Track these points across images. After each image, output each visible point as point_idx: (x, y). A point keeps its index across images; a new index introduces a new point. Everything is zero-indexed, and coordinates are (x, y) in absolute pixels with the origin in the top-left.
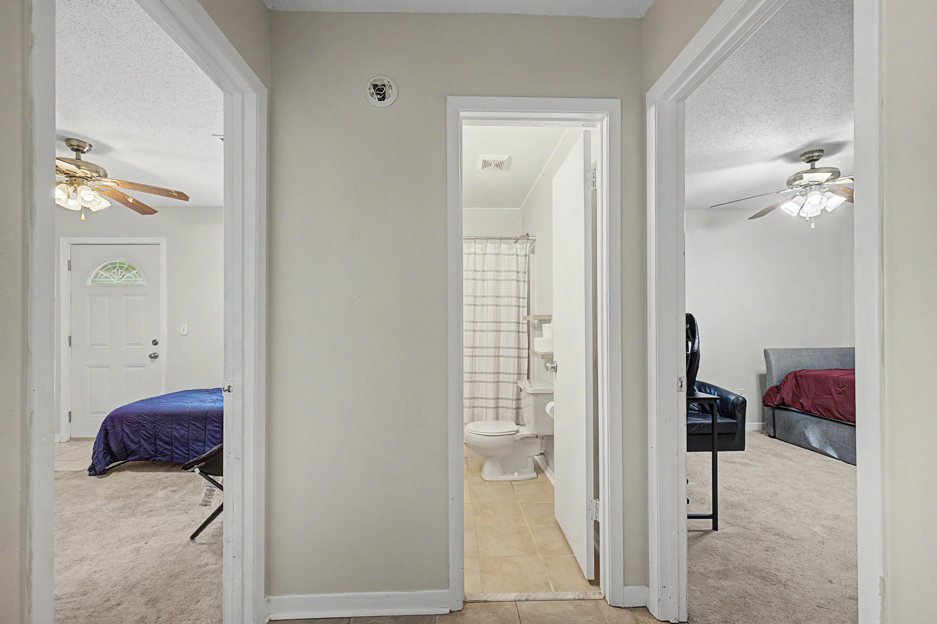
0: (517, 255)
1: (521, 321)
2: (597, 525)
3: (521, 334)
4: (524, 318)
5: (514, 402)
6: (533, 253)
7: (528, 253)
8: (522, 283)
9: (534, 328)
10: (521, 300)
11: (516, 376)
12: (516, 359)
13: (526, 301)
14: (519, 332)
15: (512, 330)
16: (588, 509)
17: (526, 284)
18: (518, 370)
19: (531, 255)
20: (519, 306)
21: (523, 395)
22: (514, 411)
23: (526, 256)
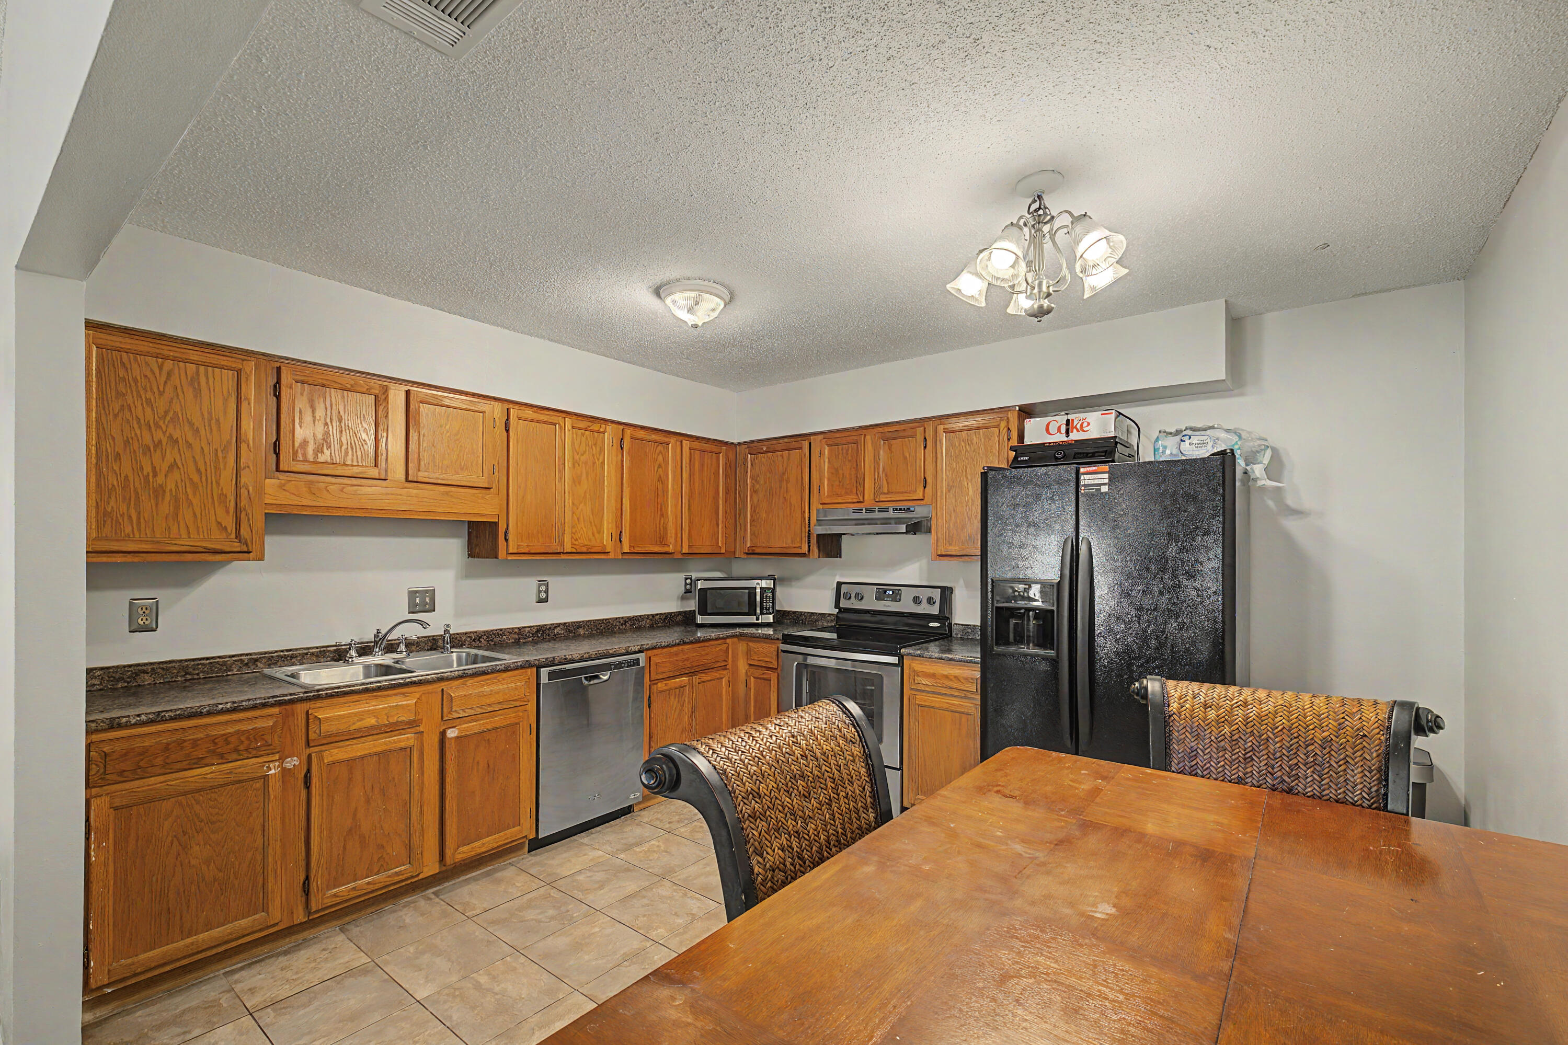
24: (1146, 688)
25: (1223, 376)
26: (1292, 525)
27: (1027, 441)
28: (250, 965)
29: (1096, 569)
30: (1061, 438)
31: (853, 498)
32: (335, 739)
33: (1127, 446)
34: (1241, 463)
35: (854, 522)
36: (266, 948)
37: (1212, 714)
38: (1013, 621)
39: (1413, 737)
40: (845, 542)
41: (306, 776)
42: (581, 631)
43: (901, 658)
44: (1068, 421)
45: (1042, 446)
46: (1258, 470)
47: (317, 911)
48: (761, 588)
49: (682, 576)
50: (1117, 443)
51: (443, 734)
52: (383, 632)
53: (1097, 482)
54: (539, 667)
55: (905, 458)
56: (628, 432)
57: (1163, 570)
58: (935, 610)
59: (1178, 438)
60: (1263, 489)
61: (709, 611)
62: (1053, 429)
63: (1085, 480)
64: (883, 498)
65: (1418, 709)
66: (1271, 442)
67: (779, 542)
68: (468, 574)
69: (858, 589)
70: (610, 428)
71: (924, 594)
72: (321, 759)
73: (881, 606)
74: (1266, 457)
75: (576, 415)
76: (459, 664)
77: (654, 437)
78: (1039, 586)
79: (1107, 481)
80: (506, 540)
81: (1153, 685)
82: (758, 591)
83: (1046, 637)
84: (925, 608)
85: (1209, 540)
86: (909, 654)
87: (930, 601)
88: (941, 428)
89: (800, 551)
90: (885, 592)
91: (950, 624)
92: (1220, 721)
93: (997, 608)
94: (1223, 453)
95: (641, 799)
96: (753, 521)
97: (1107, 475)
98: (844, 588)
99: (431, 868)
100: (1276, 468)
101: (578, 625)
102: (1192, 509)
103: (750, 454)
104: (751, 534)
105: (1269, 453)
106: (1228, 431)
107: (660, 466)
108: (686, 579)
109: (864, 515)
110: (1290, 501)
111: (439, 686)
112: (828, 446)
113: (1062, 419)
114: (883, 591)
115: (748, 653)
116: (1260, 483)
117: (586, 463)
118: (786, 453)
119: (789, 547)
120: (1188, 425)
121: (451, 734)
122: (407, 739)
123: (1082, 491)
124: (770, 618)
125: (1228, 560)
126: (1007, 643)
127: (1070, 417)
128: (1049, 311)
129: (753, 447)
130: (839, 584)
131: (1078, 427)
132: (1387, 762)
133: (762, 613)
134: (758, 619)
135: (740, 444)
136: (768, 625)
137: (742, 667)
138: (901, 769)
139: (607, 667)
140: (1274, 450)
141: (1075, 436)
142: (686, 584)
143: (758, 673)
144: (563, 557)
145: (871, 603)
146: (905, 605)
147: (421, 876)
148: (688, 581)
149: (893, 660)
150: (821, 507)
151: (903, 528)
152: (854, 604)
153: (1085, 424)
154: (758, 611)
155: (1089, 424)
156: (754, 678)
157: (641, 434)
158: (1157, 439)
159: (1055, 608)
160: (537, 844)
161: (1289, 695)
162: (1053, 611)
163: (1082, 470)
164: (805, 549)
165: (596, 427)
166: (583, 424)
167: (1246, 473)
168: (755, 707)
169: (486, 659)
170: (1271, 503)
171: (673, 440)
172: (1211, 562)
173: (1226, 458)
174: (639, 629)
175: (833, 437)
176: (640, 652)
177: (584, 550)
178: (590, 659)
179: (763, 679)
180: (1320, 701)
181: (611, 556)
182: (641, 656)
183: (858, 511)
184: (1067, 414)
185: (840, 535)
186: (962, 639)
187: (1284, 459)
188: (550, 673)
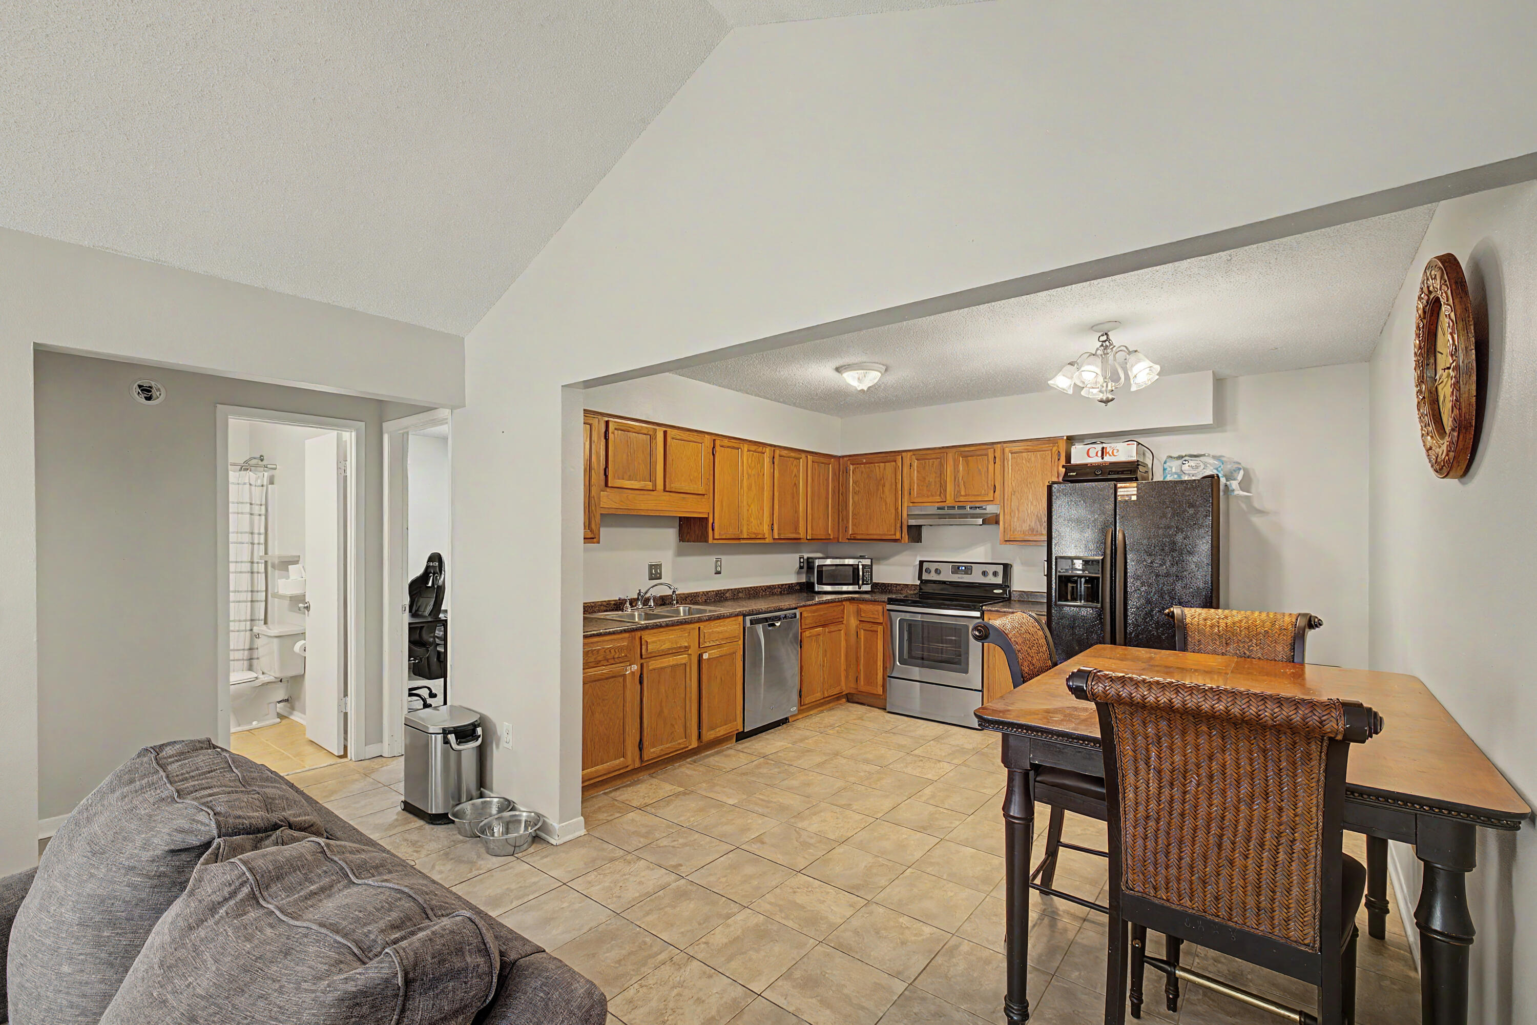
0: (250, 485)
1: (256, 560)
2: (346, 714)
3: (256, 575)
4: (261, 557)
5: (246, 652)
6: (272, 482)
7: (265, 483)
8: (256, 518)
9: (273, 566)
10: (256, 536)
11: (248, 623)
12: (249, 604)
13: (262, 537)
14: (252, 573)
15: (242, 570)
16: (339, 706)
17: (263, 517)
18: (251, 615)
19: (270, 486)
20: (253, 544)
21: (259, 642)
22: (246, 662)
23: (262, 486)
24: (1173, 612)
25: (1212, 422)
26: (1256, 520)
27: (1073, 462)
28: (616, 789)
29: (1128, 547)
30: (1098, 460)
31: (938, 499)
32: (653, 656)
33: (1145, 465)
34: (1223, 480)
35: (937, 517)
36: (618, 782)
37: (1209, 623)
38: (1070, 585)
39: (1307, 630)
40: (925, 532)
41: (640, 677)
42: (740, 595)
43: (982, 614)
44: (1103, 448)
45: (1085, 466)
46: (1234, 485)
47: (647, 761)
48: (863, 565)
49: (797, 556)
50: (1138, 465)
51: (700, 656)
52: (643, 591)
53: (1129, 493)
54: (744, 616)
55: (980, 470)
56: (777, 452)
57: (1173, 550)
58: (999, 580)
59: (1180, 462)
60: (1238, 496)
61: (824, 582)
62: (1092, 453)
63: (1120, 492)
64: (962, 499)
65: (1311, 616)
66: (1243, 465)
67: (876, 530)
68: (680, 553)
69: (936, 565)
70: (768, 450)
71: (991, 569)
72: (648, 666)
73: (956, 578)
74: (1240, 477)
75: (750, 441)
76: (685, 615)
77: (793, 454)
78: (1081, 561)
79: (1135, 493)
80: (713, 530)
81: (1177, 610)
82: (861, 567)
83: (1093, 595)
84: (991, 579)
85: (1202, 531)
86: (988, 611)
87: (995, 574)
88: (1007, 450)
89: (894, 537)
90: (959, 568)
91: (1009, 591)
92: (1212, 627)
93: (1059, 576)
94: (1212, 476)
95: (797, 712)
96: (853, 514)
97: (1136, 489)
98: (925, 565)
99: (694, 744)
100: (1246, 484)
101: (738, 591)
102: (1191, 511)
103: (853, 465)
104: (853, 525)
105: (1242, 472)
106: (1214, 457)
107: (795, 476)
108: (800, 558)
109: (946, 511)
110: (1257, 505)
111: (697, 625)
112: (917, 459)
113: (1099, 447)
114: (956, 568)
115: (859, 612)
116: (1236, 493)
117: (754, 475)
118: (882, 465)
119: (885, 535)
120: (1188, 453)
121: (705, 656)
122: (682, 658)
123: (1119, 498)
124: (867, 588)
125: (1215, 543)
126: (1067, 600)
127: (1104, 445)
128: (1113, 399)
129: (855, 459)
130: (921, 563)
131: (1111, 453)
132: (1294, 640)
133: (863, 584)
134: (860, 588)
135: (843, 457)
136: (866, 592)
137: (853, 622)
138: (982, 691)
139: (778, 618)
140: (1245, 470)
141: (1107, 459)
142: (800, 562)
143: (868, 626)
144: (742, 541)
145: (947, 576)
146: (976, 577)
147: (690, 748)
148: (802, 560)
149: (978, 614)
150: (911, 504)
151: (980, 521)
152: (933, 577)
153: (1115, 451)
154: (861, 582)
155: (1118, 451)
156: (864, 630)
157: (784, 453)
158: (1165, 463)
159: (1100, 575)
160: (742, 736)
161: (1248, 613)
162: (1099, 578)
163: (1119, 485)
164: (898, 536)
165: (760, 449)
166: (753, 448)
167: (1226, 485)
168: (864, 652)
169: (700, 611)
170: (1244, 506)
171: (803, 455)
172: (1204, 546)
173: (1213, 480)
174: (773, 594)
175: (922, 455)
176: (796, 608)
177: (754, 536)
178: (771, 612)
179: (871, 631)
180: (1264, 615)
181: (767, 541)
182: (798, 612)
183: (942, 508)
184: (1102, 443)
185: (920, 526)
186: (1019, 601)
187: (1252, 475)
188: (751, 621)
